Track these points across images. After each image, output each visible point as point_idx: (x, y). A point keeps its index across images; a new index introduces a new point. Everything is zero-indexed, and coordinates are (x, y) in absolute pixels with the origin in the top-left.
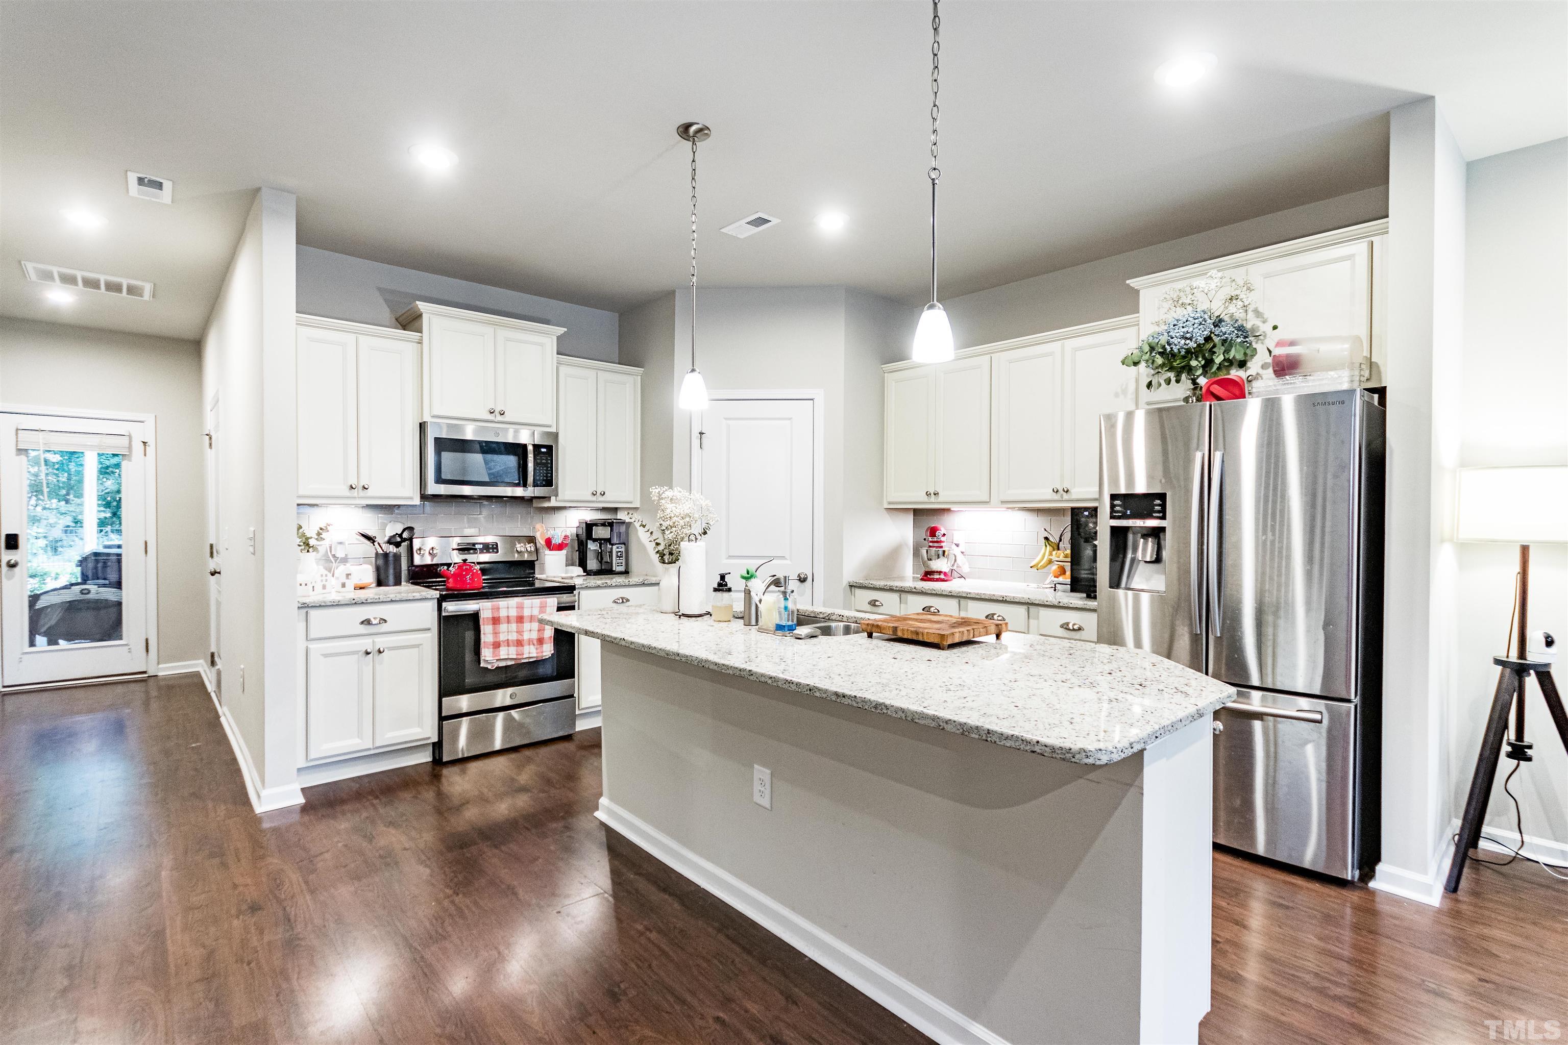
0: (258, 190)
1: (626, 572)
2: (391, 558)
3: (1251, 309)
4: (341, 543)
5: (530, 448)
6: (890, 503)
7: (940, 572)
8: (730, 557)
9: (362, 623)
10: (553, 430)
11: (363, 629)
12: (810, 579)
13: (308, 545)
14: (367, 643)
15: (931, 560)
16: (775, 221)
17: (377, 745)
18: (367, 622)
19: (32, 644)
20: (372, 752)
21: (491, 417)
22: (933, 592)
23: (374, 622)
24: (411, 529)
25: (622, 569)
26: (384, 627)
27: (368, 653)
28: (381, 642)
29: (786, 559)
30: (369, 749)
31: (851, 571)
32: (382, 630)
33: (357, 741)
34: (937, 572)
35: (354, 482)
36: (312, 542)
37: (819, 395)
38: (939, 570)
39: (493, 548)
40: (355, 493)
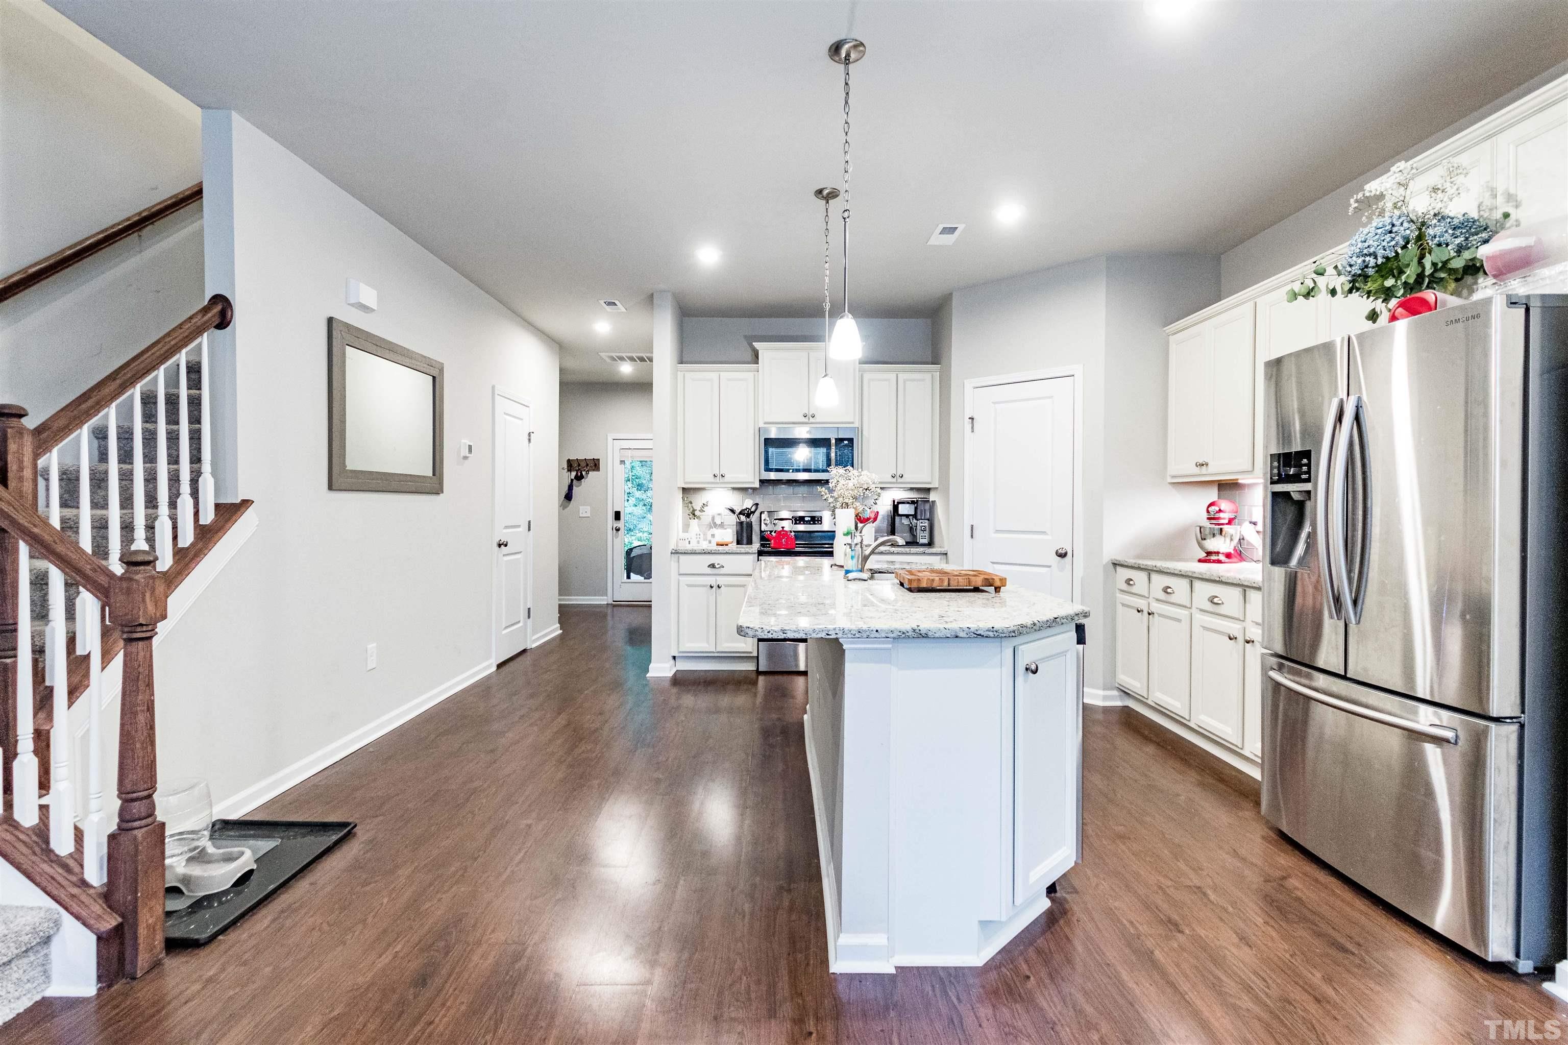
0: (652, 295)
1: (930, 544)
2: (745, 525)
3: (1501, 192)
4: (719, 514)
5: (833, 441)
6: (1173, 477)
7: (1218, 553)
8: (997, 531)
9: (709, 566)
10: (856, 425)
11: (709, 571)
12: (1069, 554)
13: (694, 514)
14: (712, 580)
15: (1205, 539)
16: (961, 227)
17: (718, 650)
18: (712, 566)
19: (629, 577)
20: (716, 655)
21: (806, 420)
22: (1168, 571)
23: (717, 566)
24: (757, 505)
25: (925, 541)
26: (722, 571)
27: (712, 587)
28: (721, 580)
29: (1047, 534)
30: (713, 652)
31: (1113, 549)
32: (721, 573)
33: (705, 645)
34: (1215, 553)
35: (717, 472)
36: (697, 513)
37: (1077, 369)
38: (1216, 550)
39: (818, 521)
40: (717, 480)
